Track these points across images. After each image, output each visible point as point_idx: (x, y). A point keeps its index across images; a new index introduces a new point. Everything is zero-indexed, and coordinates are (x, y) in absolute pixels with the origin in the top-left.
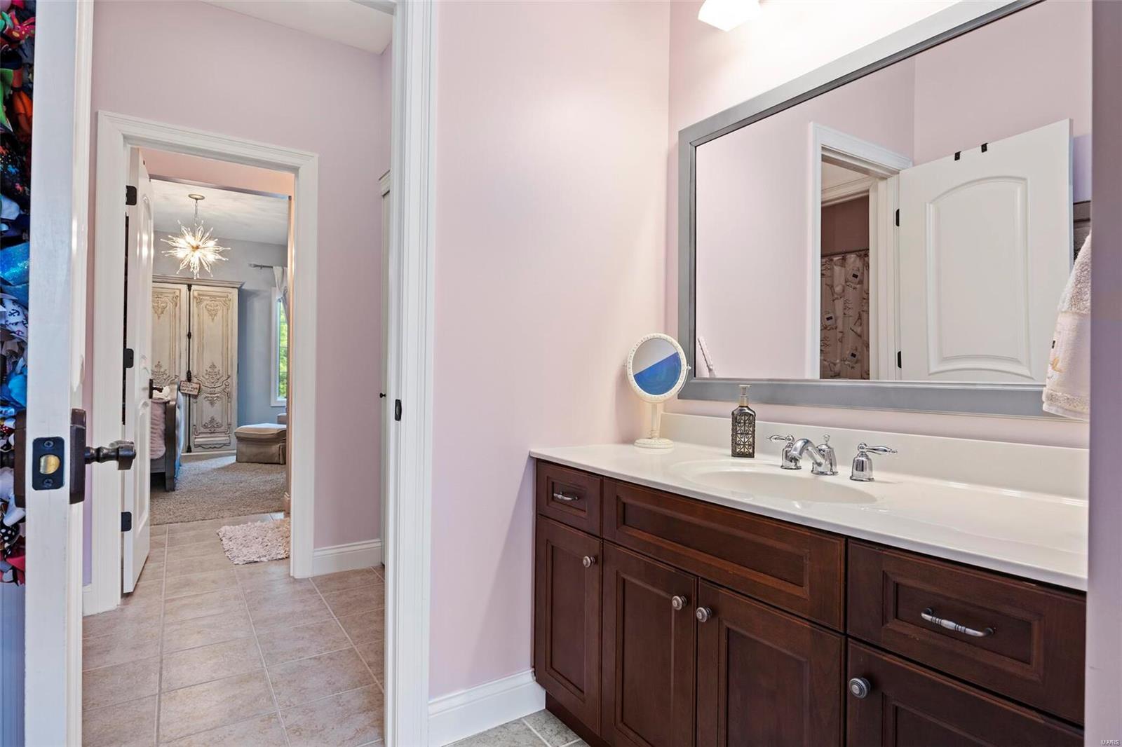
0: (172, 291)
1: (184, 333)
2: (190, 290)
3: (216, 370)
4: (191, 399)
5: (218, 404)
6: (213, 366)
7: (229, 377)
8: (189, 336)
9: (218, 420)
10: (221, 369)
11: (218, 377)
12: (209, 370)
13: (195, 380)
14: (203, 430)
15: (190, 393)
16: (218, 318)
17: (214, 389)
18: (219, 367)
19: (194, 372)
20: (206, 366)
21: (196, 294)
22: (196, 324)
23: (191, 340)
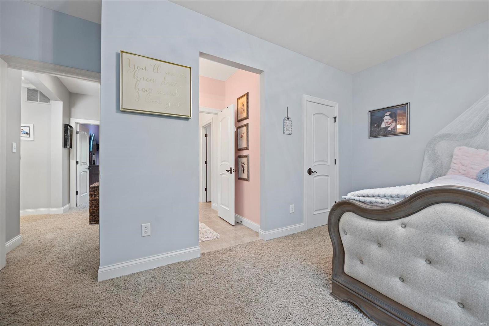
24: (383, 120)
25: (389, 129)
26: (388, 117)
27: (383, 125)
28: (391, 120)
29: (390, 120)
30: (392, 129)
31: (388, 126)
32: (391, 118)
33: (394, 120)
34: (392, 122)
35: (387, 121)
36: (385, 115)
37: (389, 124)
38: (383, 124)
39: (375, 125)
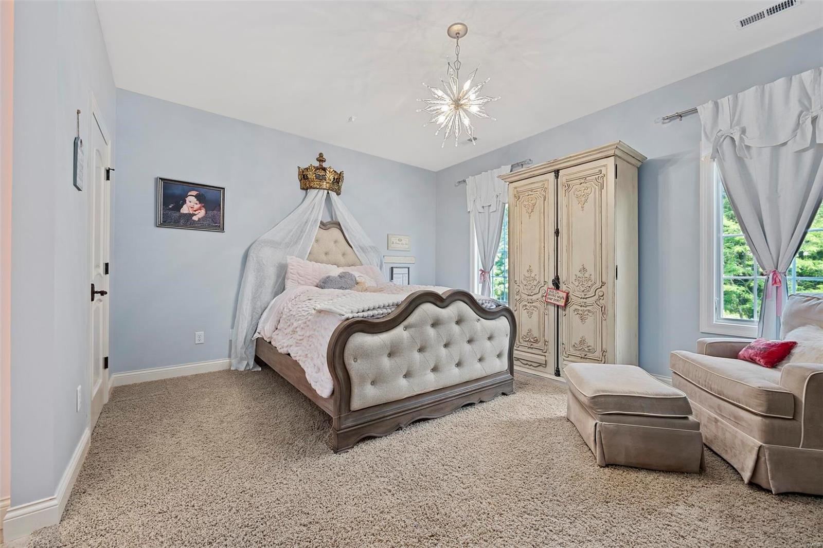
0: (540, 184)
1: (552, 231)
2: (557, 177)
3: (586, 275)
4: (559, 310)
5: (590, 320)
6: (584, 269)
7: (603, 284)
8: (557, 233)
9: (590, 342)
10: (593, 274)
11: (590, 283)
12: (579, 274)
13: (563, 287)
14: (572, 351)
15: (558, 303)
16: (589, 205)
17: (585, 300)
18: (590, 270)
19: (562, 278)
20: (575, 270)
21: (564, 181)
22: (565, 217)
23: (559, 237)
24: (185, 202)
25: (195, 218)
26: (194, 199)
27: (185, 210)
28: (199, 205)
29: (196, 204)
30: (199, 219)
31: (194, 212)
32: (197, 202)
33: (203, 206)
34: (200, 209)
35: (192, 204)
36: (189, 194)
37: (195, 211)
38: (185, 206)
39: (170, 207)
